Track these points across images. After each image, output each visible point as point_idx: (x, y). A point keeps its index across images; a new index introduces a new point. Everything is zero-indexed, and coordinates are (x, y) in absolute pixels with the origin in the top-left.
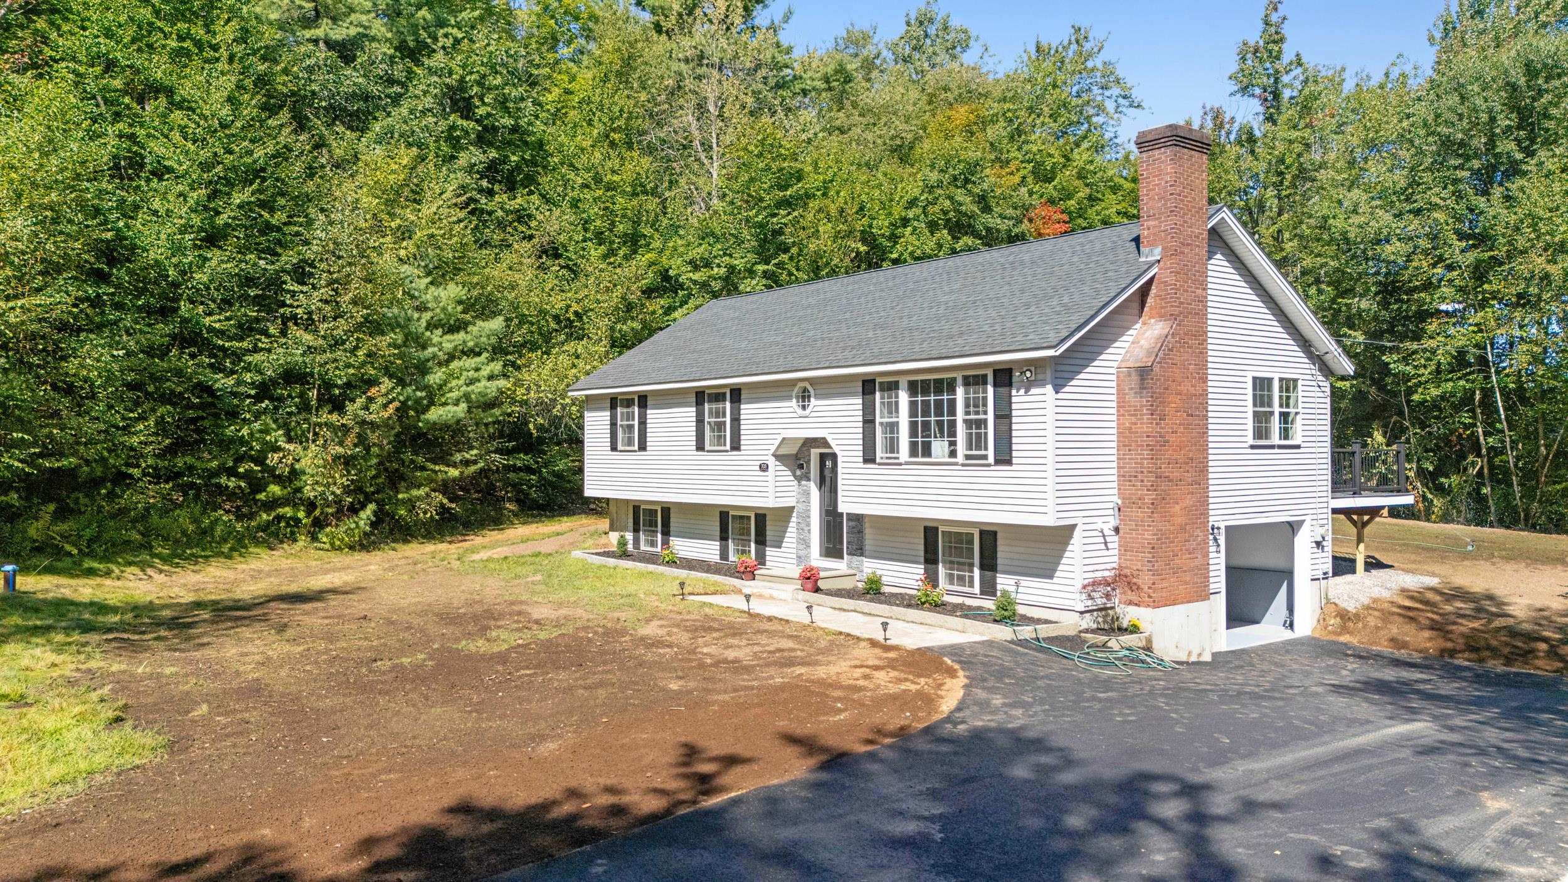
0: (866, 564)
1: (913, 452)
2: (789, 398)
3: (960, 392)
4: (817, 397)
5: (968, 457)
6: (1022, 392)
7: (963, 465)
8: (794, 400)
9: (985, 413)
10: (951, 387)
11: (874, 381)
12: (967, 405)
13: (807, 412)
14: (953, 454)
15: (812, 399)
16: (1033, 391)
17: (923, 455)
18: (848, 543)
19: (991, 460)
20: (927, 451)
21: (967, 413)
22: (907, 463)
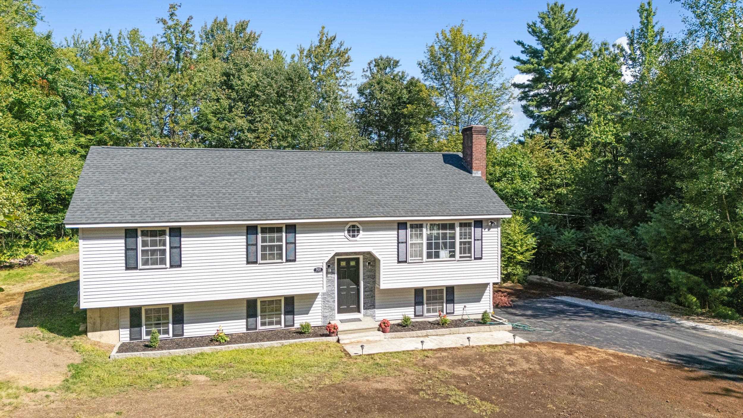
0: (376, 312)
1: (429, 256)
2: (344, 231)
3: (458, 229)
4: (364, 230)
5: (460, 257)
6: (487, 230)
7: (458, 261)
8: (346, 232)
9: (471, 238)
10: (452, 226)
11: (406, 223)
12: (461, 235)
13: (357, 238)
14: (453, 256)
15: (361, 232)
16: (492, 230)
17: (435, 258)
18: (364, 303)
19: (473, 258)
20: (437, 255)
21: (461, 239)
22: (426, 262)
